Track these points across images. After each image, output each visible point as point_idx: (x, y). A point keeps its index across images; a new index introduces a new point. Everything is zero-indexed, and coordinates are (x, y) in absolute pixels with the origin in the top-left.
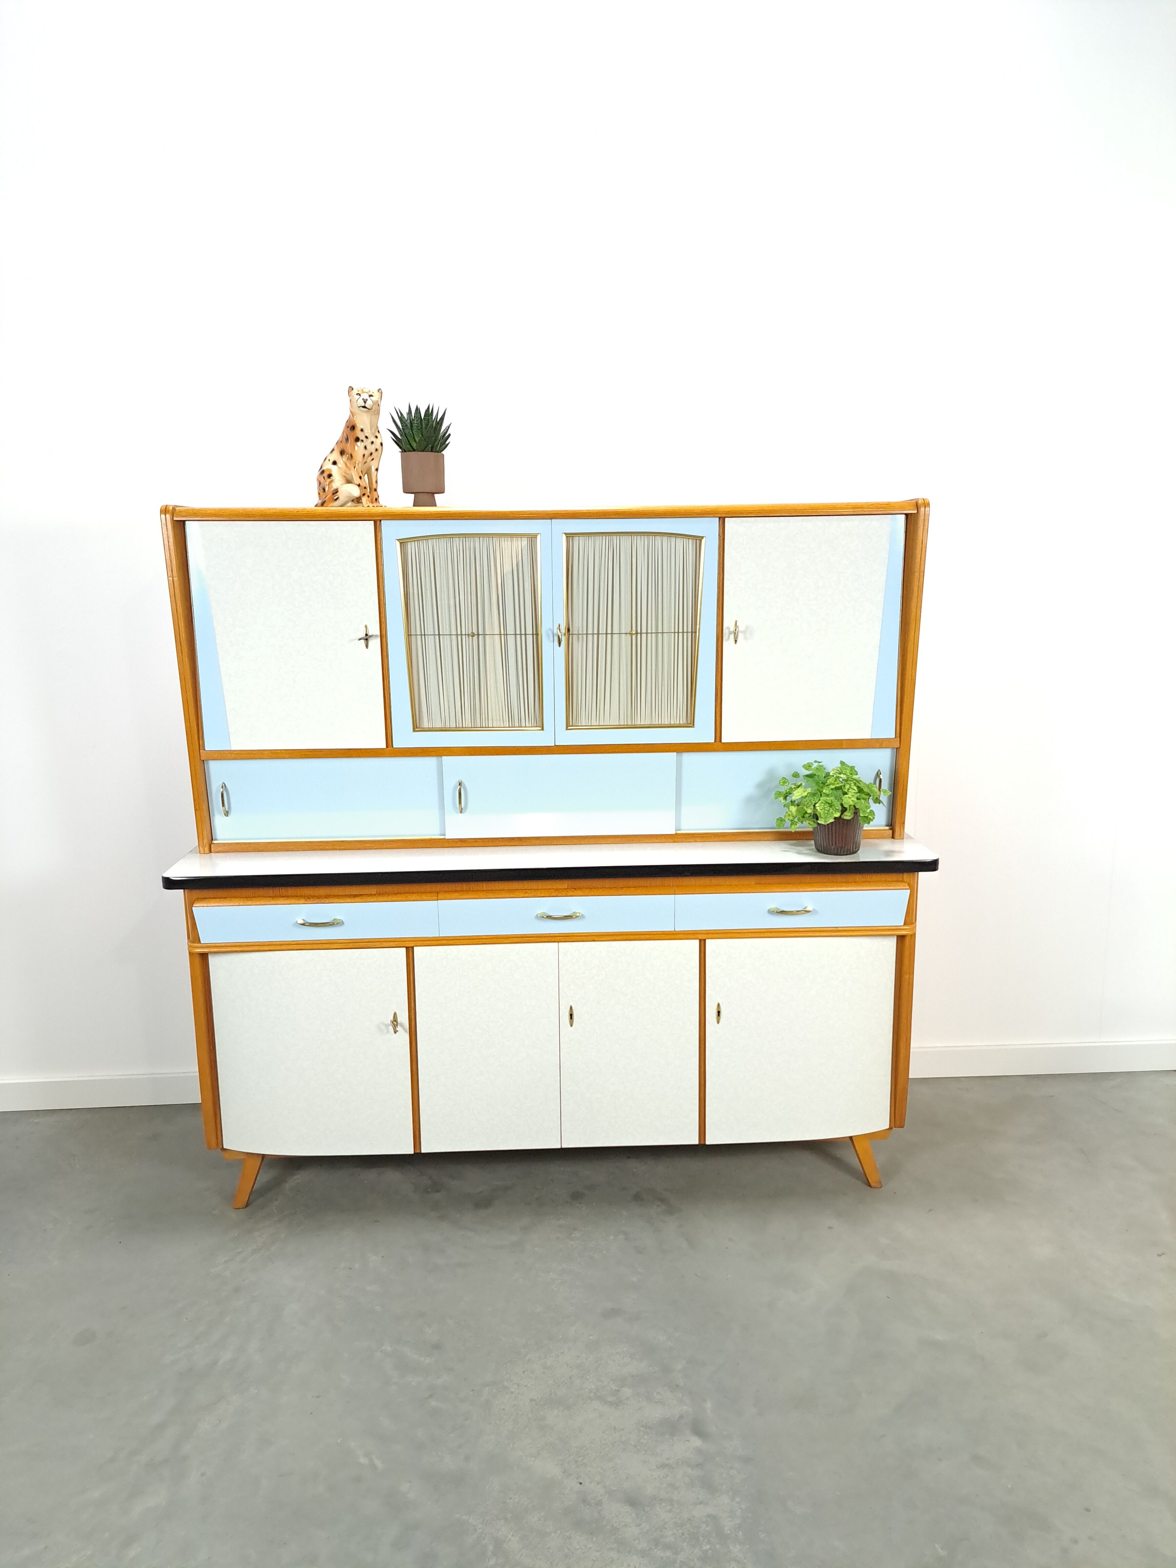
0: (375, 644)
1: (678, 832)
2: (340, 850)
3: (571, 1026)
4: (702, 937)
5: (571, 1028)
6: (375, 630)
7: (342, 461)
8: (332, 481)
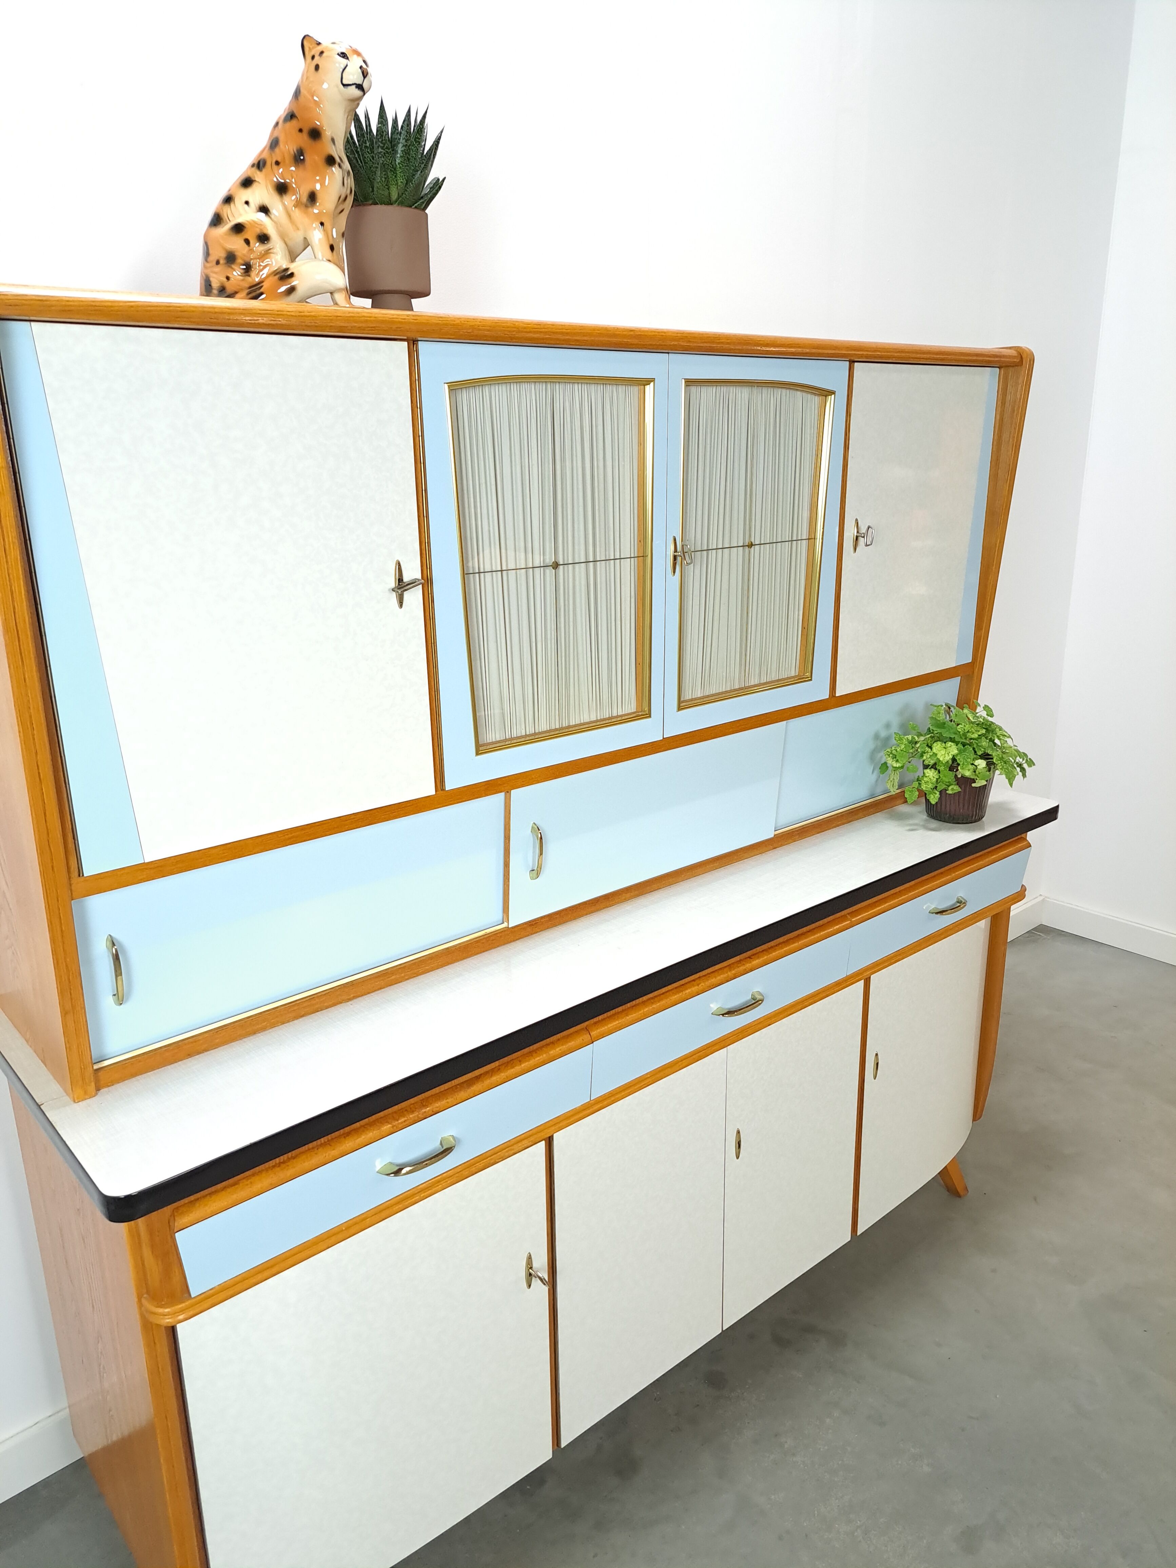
0: (414, 597)
1: (777, 832)
2: (349, 1000)
3: (738, 1158)
4: (866, 974)
5: (737, 1160)
6: (412, 572)
7: (281, 207)
8: (267, 253)
